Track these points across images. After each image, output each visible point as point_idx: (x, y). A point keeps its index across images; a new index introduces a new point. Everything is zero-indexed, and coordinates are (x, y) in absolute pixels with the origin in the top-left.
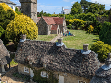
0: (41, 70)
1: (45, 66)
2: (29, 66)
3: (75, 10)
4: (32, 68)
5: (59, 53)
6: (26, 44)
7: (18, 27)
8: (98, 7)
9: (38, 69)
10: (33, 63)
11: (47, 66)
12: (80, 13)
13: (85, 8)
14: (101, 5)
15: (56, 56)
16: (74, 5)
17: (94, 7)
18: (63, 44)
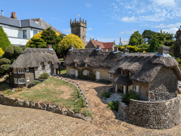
0: (84, 70)
1: (86, 66)
2: (75, 68)
3: (135, 41)
4: (77, 69)
5: (97, 55)
6: (73, 52)
7: (68, 43)
8: (164, 37)
9: (81, 69)
10: (78, 64)
11: (88, 65)
12: (140, 43)
13: (149, 39)
14: (169, 35)
15: (95, 58)
16: (133, 35)
17: (158, 36)
18: (100, 49)
